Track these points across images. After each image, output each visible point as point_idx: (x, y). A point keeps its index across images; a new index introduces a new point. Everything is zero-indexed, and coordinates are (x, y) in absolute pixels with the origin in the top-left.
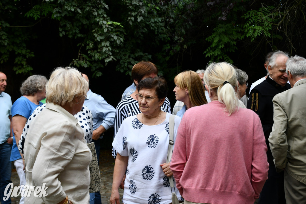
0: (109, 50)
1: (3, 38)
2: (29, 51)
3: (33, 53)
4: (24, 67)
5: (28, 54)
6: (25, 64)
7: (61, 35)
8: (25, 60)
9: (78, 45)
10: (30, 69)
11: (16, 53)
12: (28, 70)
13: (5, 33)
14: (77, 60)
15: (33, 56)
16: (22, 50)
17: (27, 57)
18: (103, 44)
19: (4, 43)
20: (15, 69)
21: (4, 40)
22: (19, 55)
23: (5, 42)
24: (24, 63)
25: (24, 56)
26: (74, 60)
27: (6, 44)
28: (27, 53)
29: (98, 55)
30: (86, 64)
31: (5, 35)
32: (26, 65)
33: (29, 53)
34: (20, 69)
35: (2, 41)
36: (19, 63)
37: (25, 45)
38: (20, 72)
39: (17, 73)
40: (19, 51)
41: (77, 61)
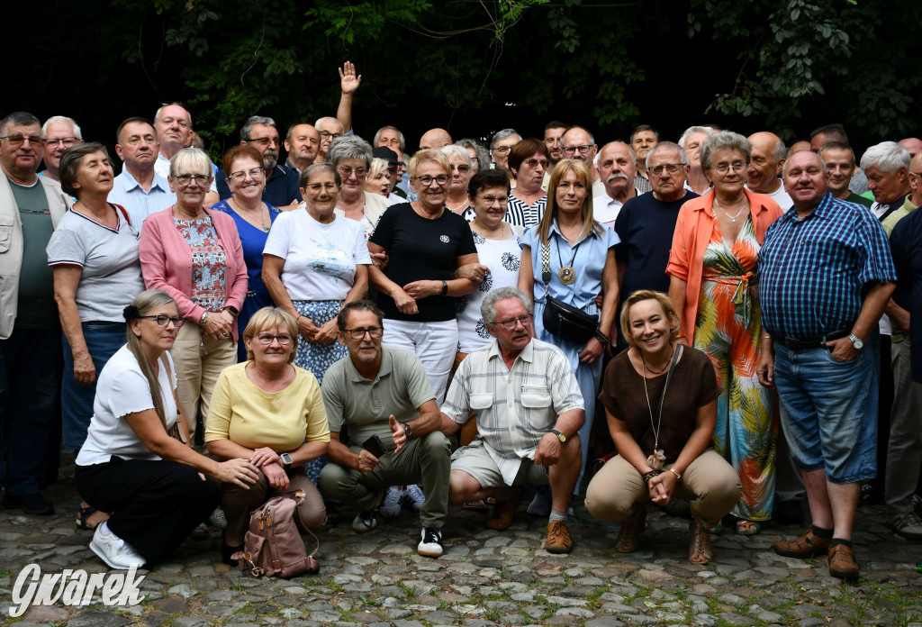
0: (804, 65)
1: (566, 34)
2: (633, 65)
3: (641, 71)
4: (619, 106)
5: (630, 73)
6: (619, 101)
7: (691, 34)
8: (622, 89)
9: (739, 57)
10: (632, 111)
11: (601, 73)
12: (626, 113)
13: (571, 23)
14: (726, 95)
15: (642, 78)
16: (614, 64)
17: (628, 81)
18: (791, 51)
19: (566, 46)
20: (597, 112)
21: (570, 37)
22: (608, 77)
23: (571, 44)
24: (618, 97)
25: (620, 80)
26: (717, 95)
27: (572, 50)
28: (628, 71)
29: (781, 81)
30: (749, 107)
31: (571, 27)
32: (623, 101)
33: (634, 71)
34: (609, 112)
35: (565, 42)
36: (607, 97)
37: (623, 52)
38: (609, 121)
39: (601, 122)
40: (608, 68)
41: (725, 99)
